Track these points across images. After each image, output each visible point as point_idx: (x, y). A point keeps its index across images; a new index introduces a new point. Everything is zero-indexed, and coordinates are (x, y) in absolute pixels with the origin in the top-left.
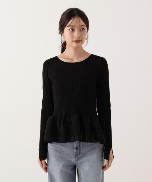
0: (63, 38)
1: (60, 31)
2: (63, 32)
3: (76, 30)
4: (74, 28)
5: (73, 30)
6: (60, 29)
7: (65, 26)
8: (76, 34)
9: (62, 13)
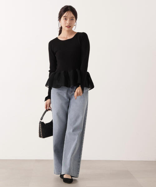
0: (60, 24)
1: (59, 19)
2: (60, 20)
3: (68, 20)
4: (67, 18)
5: (66, 19)
6: (59, 18)
7: (62, 16)
8: (68, 22)
9: (61, 8)
